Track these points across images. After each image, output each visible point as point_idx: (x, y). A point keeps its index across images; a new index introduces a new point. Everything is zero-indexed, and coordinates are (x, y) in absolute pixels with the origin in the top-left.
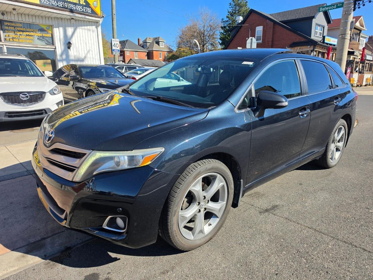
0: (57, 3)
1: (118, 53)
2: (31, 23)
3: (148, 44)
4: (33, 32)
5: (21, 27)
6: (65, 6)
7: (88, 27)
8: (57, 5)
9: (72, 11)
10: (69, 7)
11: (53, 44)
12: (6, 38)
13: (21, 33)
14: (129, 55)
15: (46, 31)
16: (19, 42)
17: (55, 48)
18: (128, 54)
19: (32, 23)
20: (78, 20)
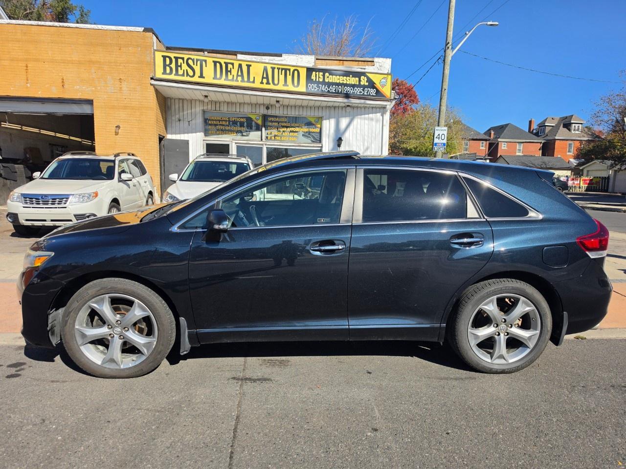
0: (329, 88)
1: (442, 149)
2: (297, 116)
3: (548, 129)
4: (298, 127)
5: (286, 122)
6: (338, 91)
7: (371, 115)
8: (329, 90)
9: (347, 96)
10: (344, 91)
11: (320, 141)
12: (267, 136)
13: (285, 129)
14: (506, 148)
15: (313, 125)
16: (281, 141)
17: (322, 147)
18: (504, 147)
19: (299, 116)
20: (357, 107)
